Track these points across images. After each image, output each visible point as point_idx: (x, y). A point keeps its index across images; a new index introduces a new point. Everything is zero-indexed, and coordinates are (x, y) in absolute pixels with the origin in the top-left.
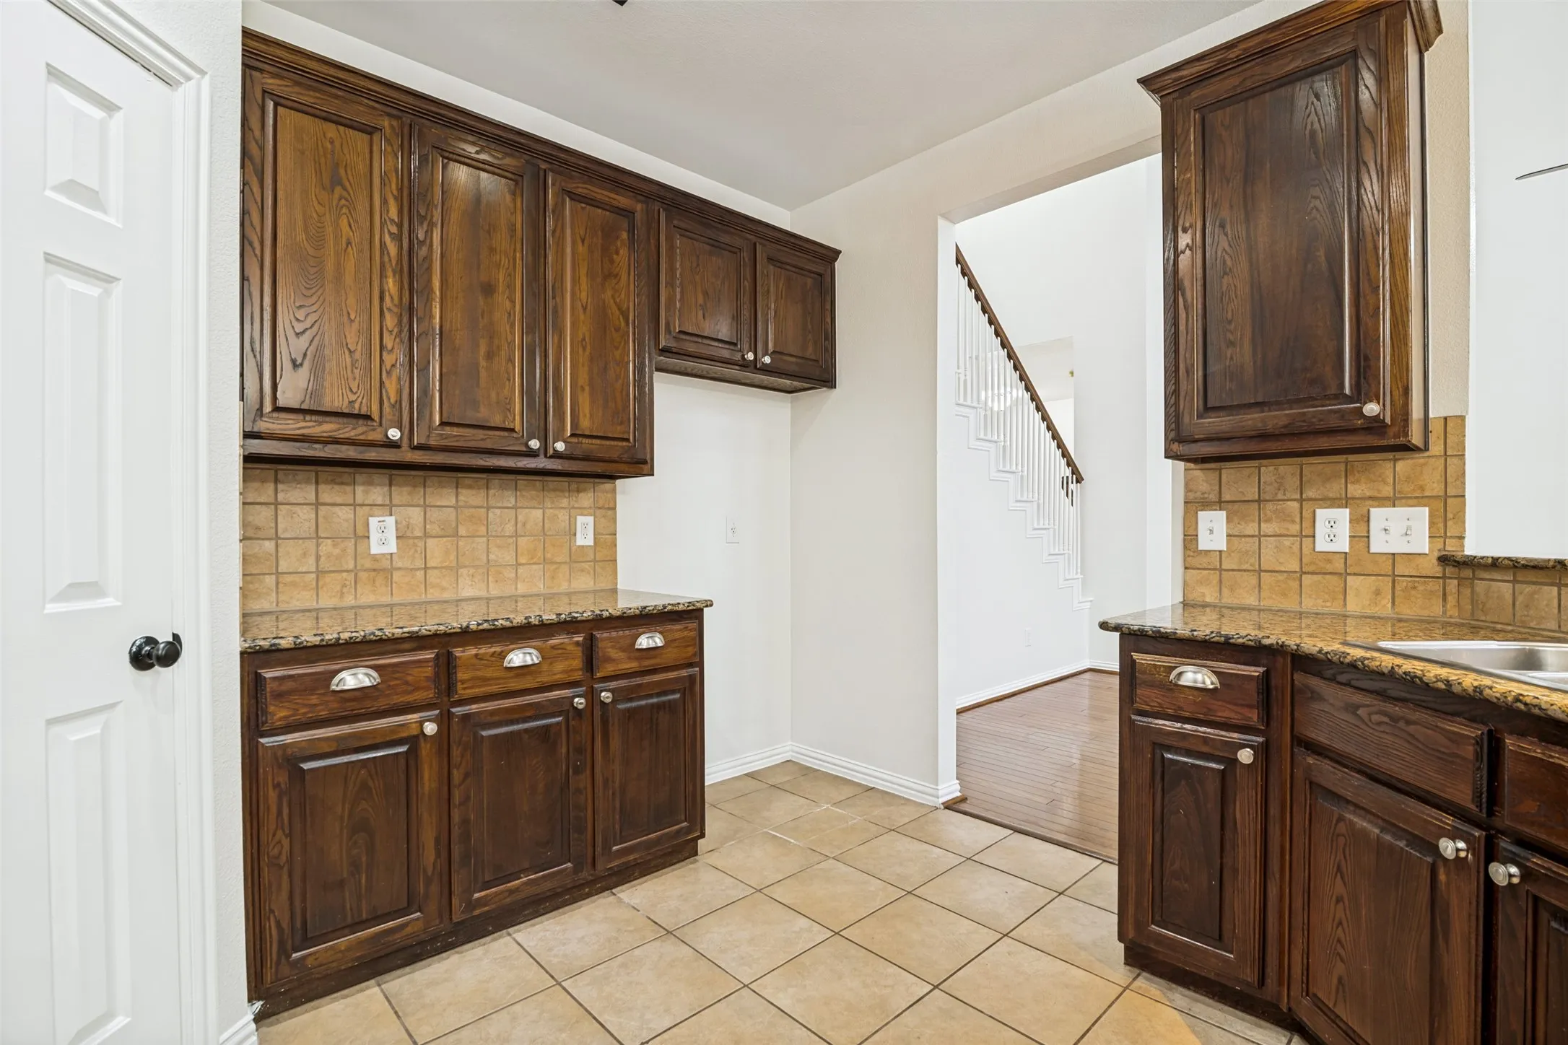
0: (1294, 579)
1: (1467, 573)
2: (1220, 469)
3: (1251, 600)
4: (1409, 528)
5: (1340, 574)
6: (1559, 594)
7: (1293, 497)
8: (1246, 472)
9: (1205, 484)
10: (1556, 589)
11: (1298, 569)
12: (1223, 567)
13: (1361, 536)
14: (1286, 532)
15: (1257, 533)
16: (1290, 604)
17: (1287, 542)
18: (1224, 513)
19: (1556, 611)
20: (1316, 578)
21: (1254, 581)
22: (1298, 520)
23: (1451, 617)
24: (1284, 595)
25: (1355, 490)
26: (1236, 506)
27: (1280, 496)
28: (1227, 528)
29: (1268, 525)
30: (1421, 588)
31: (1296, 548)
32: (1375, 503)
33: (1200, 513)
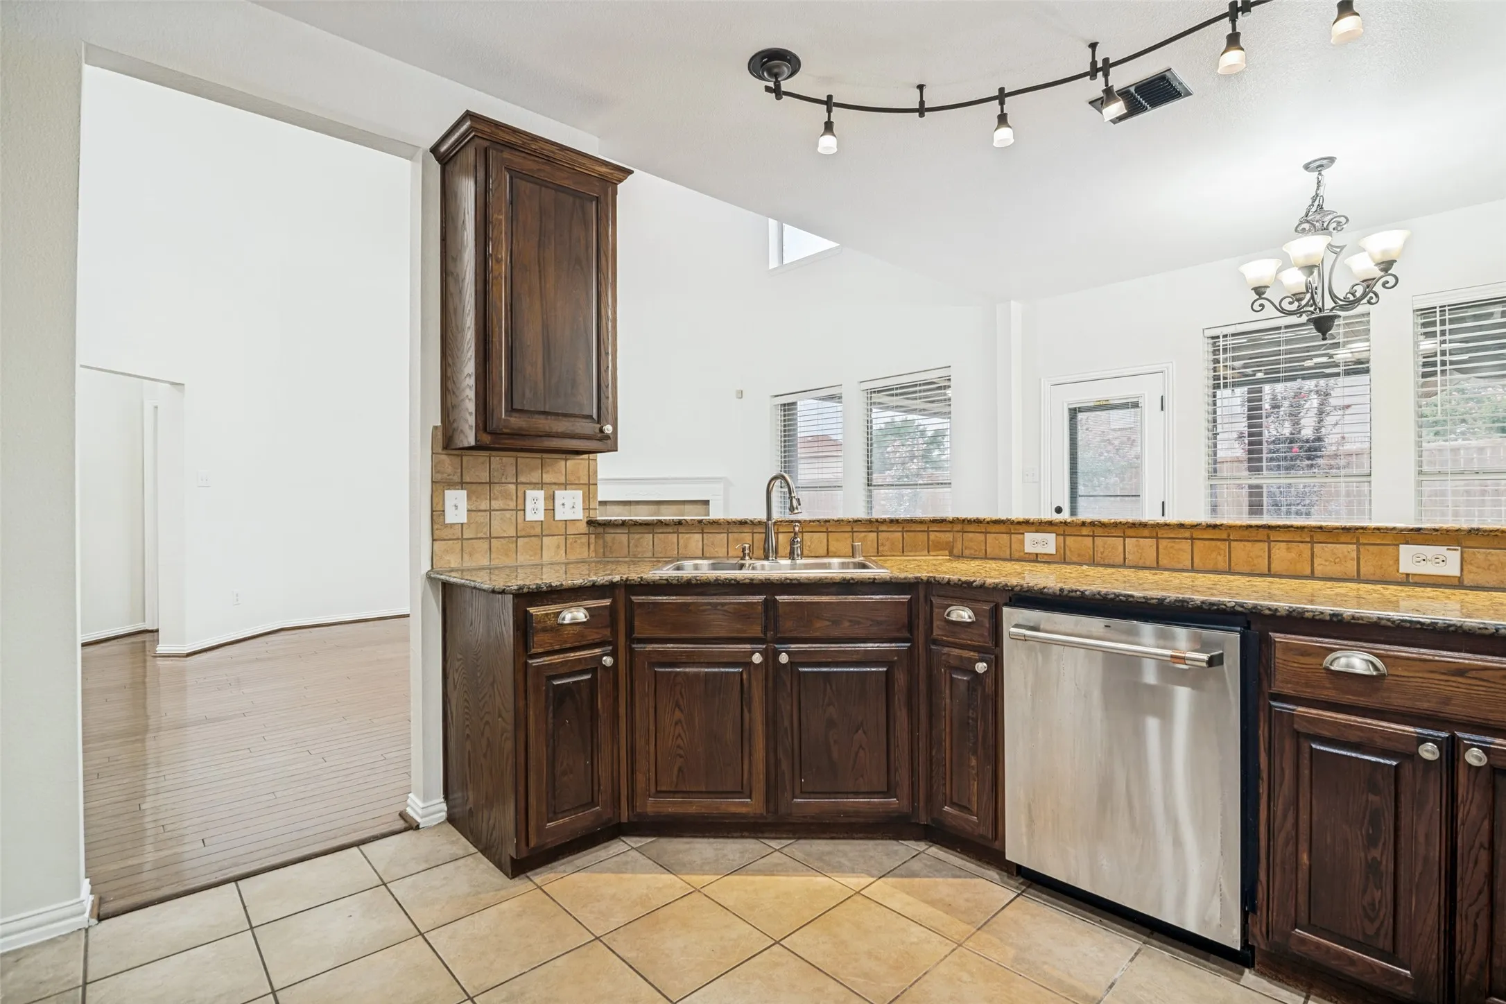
0: (512, 543)
1: (600, 530)
2: (462, 456)
3: (485, 562)
4: (574, 503)
5: (538, 536)
6: (653, 538)
7: (512, 481)
8: (481, 459)
9: (450, 467)
10: (651, 535)
11: (515, 535)
12: (464, 537)
13: (550, 510)
14: (507, 507)
15: (488, 508)
16: (510, 562)
17: (508, 514)
18: (465, 492)
19: (652, 547)
20: (526, 540)
21: (486, 545)
22: (514, 498)
23: (592, 558)
24: (507, 555)
25: (547, 478)
26: (474, 487)
27: (503, 480)
28: (468, 504)
29: (496, 502)
30: (579, 541)
31: (514, 519)
32: (557, 487)
33: (447, 492)
